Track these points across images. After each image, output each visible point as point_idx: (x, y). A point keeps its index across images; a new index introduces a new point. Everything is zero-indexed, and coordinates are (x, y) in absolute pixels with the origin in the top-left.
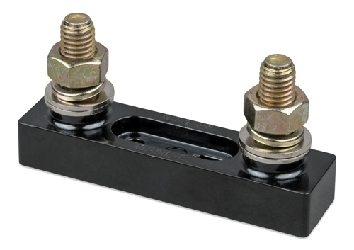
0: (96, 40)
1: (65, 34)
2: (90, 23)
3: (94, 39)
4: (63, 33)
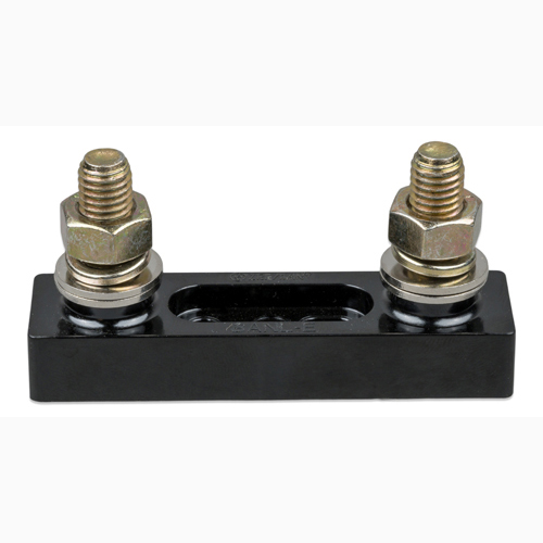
0: (134, 189)
1: (86, 182)
2: (125, 164)
3: (131, 187)
4: (83, 181)
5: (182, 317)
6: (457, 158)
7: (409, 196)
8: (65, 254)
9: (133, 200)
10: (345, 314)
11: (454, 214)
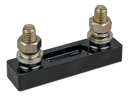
5: (46, 60)
6: (106, 9)
7: (94, 18)
8: (19, 50)
9: (36, 37)
10: (82, 52)
11: (105, 22)
